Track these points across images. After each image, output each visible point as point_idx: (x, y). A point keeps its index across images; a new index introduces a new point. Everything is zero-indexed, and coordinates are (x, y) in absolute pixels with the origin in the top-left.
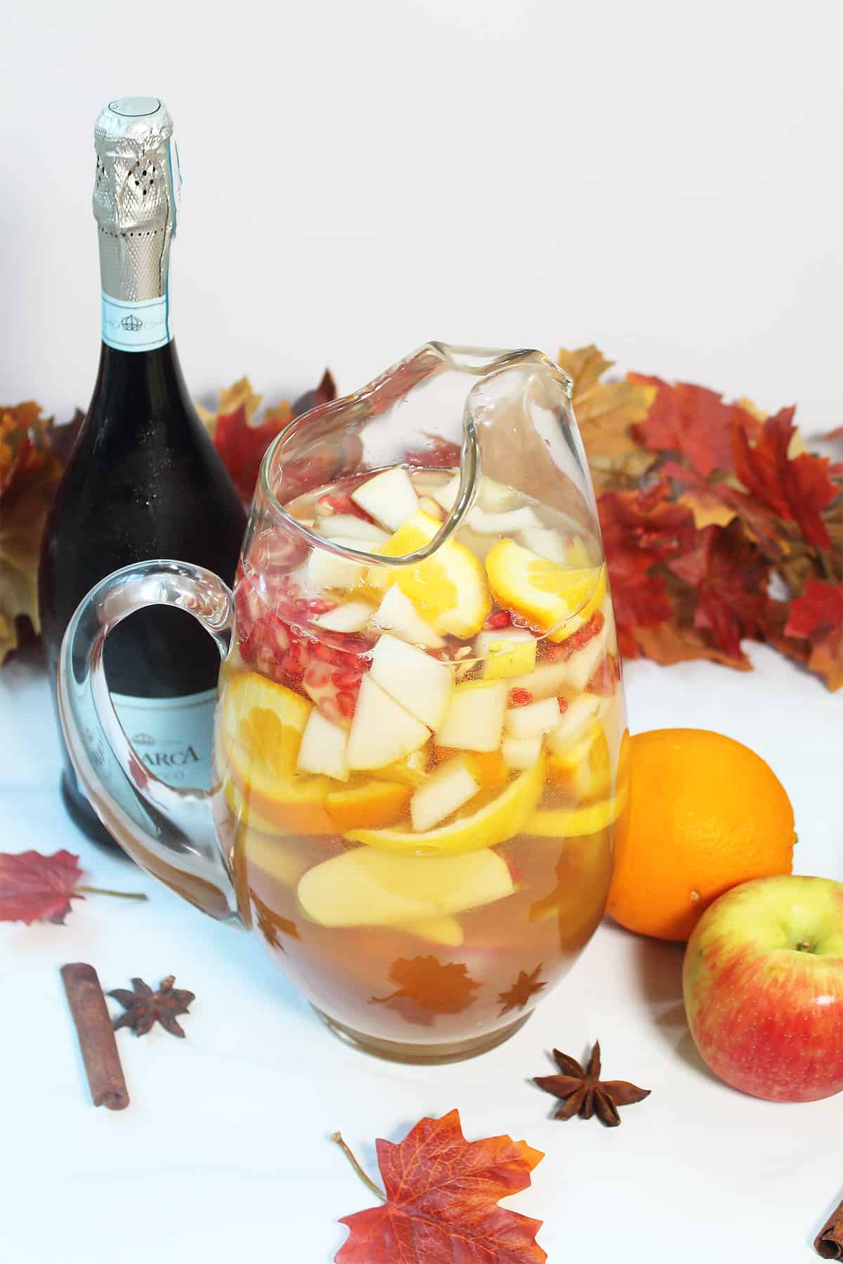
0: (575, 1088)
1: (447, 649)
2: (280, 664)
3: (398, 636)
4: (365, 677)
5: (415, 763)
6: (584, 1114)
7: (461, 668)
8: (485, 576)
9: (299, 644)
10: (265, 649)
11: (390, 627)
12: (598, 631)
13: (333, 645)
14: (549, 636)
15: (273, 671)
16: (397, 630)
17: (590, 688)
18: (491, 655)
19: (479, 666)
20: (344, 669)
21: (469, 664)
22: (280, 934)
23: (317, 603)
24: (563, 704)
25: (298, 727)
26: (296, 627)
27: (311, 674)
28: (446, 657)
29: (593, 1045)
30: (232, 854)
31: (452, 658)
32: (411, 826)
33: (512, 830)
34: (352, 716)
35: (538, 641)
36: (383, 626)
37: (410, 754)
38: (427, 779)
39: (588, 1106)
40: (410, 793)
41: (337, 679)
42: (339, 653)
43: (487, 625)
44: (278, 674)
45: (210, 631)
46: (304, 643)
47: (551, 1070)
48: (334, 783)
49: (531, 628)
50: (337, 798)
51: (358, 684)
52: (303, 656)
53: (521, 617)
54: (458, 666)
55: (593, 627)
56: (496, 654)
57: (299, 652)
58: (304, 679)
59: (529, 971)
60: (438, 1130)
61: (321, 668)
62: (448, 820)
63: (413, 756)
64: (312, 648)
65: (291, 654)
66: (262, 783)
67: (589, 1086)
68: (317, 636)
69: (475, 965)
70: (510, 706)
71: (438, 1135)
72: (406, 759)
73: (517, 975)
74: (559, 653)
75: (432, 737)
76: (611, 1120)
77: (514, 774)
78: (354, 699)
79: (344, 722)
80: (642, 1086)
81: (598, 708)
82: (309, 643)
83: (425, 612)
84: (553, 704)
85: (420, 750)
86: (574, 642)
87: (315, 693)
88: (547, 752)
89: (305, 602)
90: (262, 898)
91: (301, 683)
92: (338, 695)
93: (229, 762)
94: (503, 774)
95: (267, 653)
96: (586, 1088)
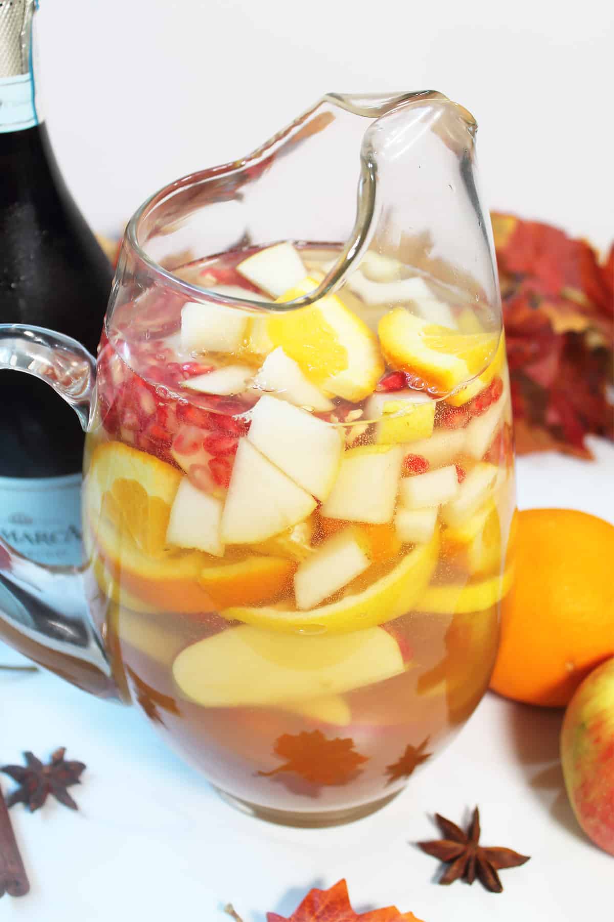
0: (457, 853)
1: (334, 412)
2: (145, 430)
3: (281, 396)
4: (243, 443)
5: (299, 536)
6: (467, 878)
7: (351, 433)
8: (377, 341)
9: (165, 407)
10: (128, 415)
11: (273, 389)
12: (496, 398)
13: (205, 407)
14: (448, 398)
15: (137, 438)
16: (278, 392)
17: (487, 458)
18: (386, 416)
19: (371, 429)
20: (217, 433)
21: (360, 429)
22: (159, 709)
23: (191, 367)
24: (461, 473)
25: (165, 498)
26: (163, 389)
27: (180, 439)
28: (336, 419)
29: (472, 808)
30: (105, 629)
31: (342, 420)
32: (295, 605)
33: (403, 607)
34: (227, 484)
35: (437, 403)
36: (264, 388)
37: (293, 527)
38: (312, 553)
39: (471, 871)
40: (294, 567)
41: (210, 445)
42: (213, 415)
43: (381, 387)
44: (143, 442)
45: (71, 402)
46: (173, 407)
47: (433, 834)
48: (207, 558)
49: (429, 390)
50: (212, 574)
51: (234, 450)
52: (171, 420)
53: (417, 379)
54: (349, 429)
55: (493, 392)
56: (392, 416)
57: (166, 416)
58: (173, 446)
59: (416, 744)
60: (327, 901)
61: (191, 433)
62: (336, 597)
63: (297, 528)
64: (182, 411)
65: (157, 419)
66: (130, 560)
67: (470, 852)
68: (187, 398)
69: (361, 740)
70: (405, 475)
71: (327, 907)
72: (288, 531)
73: (403, 748)
74: (458, 419)
75: (318, 507)
76: (495, 887)
77: (407, 548)
78: (229, 466)
79: (218, 493)
80: (521, 851)
81: (495, 480)
82: (178, 406)
83: (311, 375)
84: (450, 473)
85: (304, 522)
86: (474, 406)
87: (185, 461)
88: (443, 525)
89: (178, 366)
90: (140, 674)
91: (169, 450)
92: (211, 462)
93: (95, 539)
94: (396, 547)
95: (130, 418)
96: (468, 854)
